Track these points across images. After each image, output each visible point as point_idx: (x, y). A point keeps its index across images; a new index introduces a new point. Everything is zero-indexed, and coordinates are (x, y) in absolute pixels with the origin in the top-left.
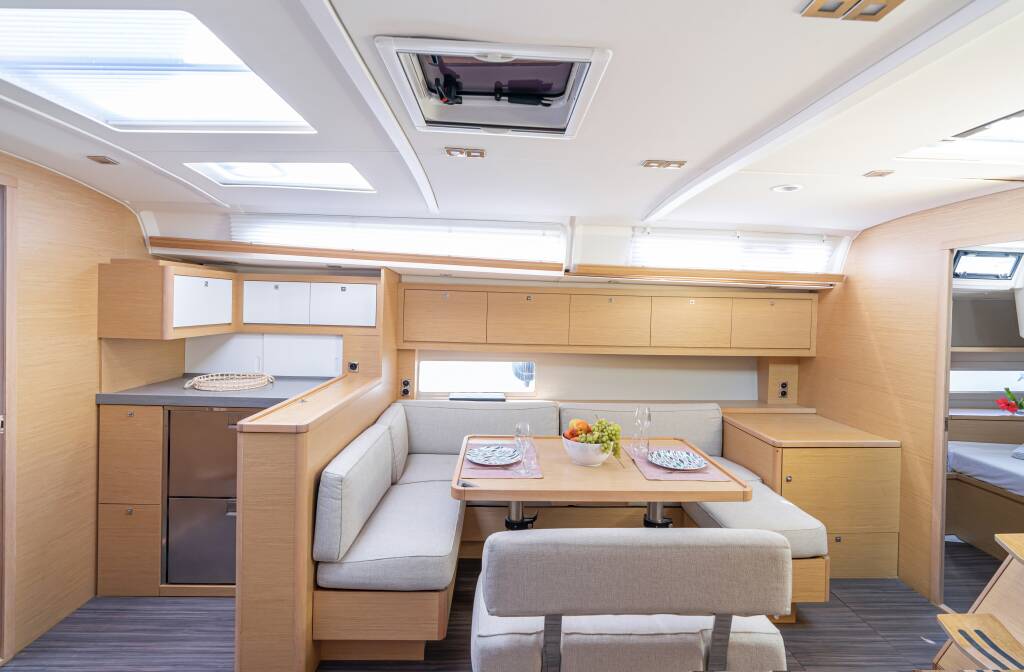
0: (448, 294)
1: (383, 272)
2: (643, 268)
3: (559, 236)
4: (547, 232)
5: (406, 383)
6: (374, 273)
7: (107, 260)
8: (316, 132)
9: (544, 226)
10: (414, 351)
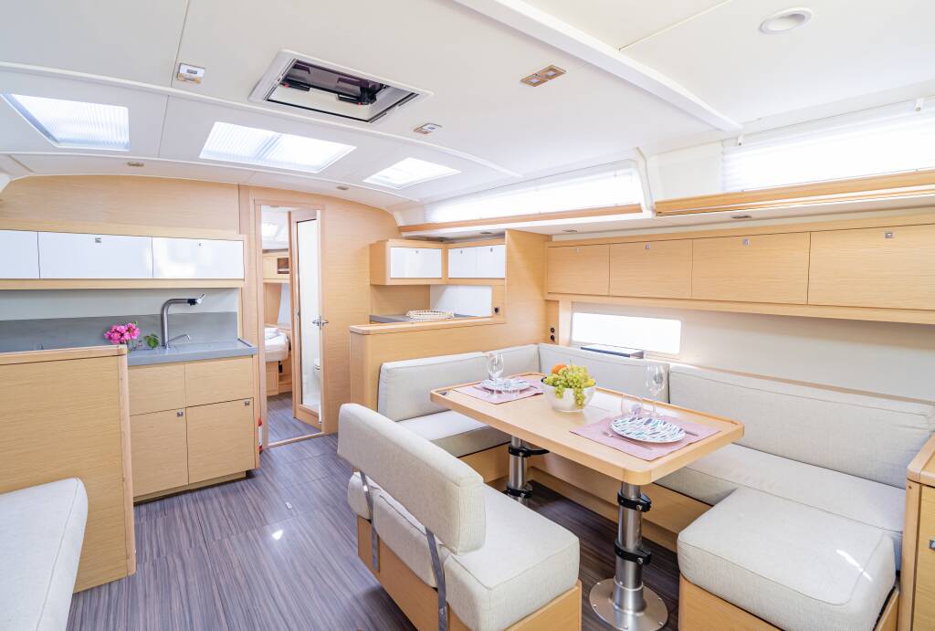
0: (578, 249)
1: (506, 233)
2: (743, 192)
3: (631, 174)
4: (619, 172)
5: (553, 330)
6: (501, 235)
7: (374, 241)
8: (355, 148)
9: (615, 166)
10: (558, 301)
